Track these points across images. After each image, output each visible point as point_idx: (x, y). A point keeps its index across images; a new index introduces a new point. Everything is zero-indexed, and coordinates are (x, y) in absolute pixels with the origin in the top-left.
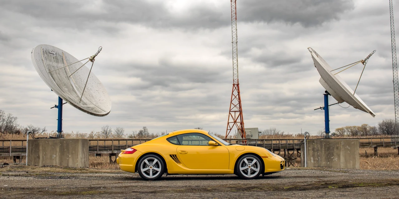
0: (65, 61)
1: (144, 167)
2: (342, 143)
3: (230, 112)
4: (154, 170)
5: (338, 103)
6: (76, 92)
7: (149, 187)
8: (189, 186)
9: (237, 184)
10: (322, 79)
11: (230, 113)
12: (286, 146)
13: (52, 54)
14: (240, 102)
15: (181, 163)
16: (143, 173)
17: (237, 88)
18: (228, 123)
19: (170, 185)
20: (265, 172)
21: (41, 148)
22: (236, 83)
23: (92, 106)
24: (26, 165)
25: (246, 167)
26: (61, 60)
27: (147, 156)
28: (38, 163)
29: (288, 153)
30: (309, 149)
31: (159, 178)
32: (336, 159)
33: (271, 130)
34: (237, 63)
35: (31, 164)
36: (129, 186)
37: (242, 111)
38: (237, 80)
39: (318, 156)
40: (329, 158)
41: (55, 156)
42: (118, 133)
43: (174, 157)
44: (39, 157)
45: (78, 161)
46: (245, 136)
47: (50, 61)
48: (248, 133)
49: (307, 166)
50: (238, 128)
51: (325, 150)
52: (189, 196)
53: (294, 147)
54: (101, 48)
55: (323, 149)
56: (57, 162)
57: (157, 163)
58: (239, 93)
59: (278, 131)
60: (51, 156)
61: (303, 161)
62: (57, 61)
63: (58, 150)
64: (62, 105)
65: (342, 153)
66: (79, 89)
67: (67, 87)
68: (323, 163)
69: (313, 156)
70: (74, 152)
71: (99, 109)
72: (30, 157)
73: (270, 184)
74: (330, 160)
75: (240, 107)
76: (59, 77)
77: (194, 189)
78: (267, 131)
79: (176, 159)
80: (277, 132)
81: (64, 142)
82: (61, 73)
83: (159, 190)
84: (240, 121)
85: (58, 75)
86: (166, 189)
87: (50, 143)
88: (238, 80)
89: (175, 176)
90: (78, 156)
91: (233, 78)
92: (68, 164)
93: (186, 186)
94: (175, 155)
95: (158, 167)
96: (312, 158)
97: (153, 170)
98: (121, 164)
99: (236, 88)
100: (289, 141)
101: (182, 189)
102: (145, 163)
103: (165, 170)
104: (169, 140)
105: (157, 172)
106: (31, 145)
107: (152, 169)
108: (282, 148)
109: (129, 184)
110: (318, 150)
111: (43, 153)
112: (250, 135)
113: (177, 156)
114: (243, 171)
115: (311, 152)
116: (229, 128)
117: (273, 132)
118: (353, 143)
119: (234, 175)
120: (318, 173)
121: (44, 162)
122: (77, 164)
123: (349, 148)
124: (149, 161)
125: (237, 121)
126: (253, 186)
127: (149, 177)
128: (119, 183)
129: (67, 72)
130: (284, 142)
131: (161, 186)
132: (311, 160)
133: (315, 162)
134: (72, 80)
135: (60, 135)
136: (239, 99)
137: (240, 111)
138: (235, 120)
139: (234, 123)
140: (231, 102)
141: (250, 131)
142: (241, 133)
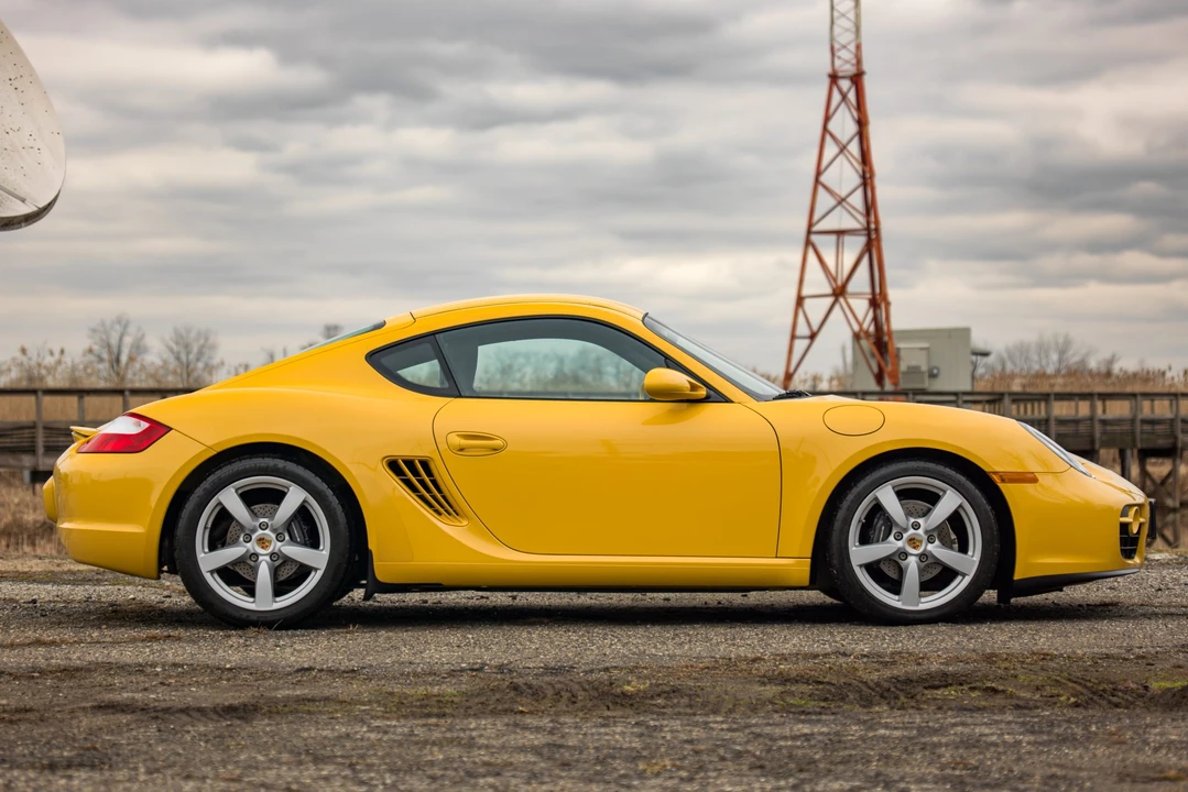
1: (217, 541)
3: (809, 232)
4: (287, 560)
7: (224, 670)
8: (501, 668)
9: (826, 655)
11: (808, 243)
12: (1133, 433)
14: (867, 180)
15: (465, 516)
16: (208, 577)
17: (852, 96)
18: (800, 301)
19: (369, 660)
20: (1016, 577)
22: (850, 69)
25: (892, 545)
27: (238, 466)
29: (1144, 473)
31: (318, 615)
33: (1042, 348)
36: (88, 670)
37: (877, 230)
38: (852, 47)
42: (184, 358)
43: (416, 473)
46: (894, 377)
48: (910, 356)
50: (856, 328)
52: (471, 744)
53: (1180, 436)
57: (303, 513)
58: (862, 123)
59: (1084, 350)
73: (1053, 658)
75: (870, 207)
77: (530, 687)
78: (1022, 350)
79: (428, 490)
80: (1076, 358)
83: (288, 698)
84: (868, 289)
86: (339, 688)
88: (858, 47)
89: (432, 598)
91: (832, 39)
93: (480, 669)
94: (425, 464)
95: (313, 541)
97: (280, 562)
98: (71, 518)
99: (844, 97)
100: (1146, 404)
101: (448, 689)
102: (224, 516)
103: (354, 559)
104: (386, 360)
105: (304, 572)
107: (272, 555)
108: (1107, 444)
109: (96, 655)
112: (924, 368)
113: (432, 466)
114: (873, 569)
116: (803, 330)
117: (1054, 357)
119: (815, 597)
124: (250, 498)
125: (851, 288)
126: (934, 667)
127: (252, 607)
128: (39, 643)
130: (1118, 409)
131: (310, 669)
136: (865, 158)
137: (868, 229)
138: (839, 283)
139: (830, 300)
140: (817, 181)
141: (921, 349)
142: (873, 355)
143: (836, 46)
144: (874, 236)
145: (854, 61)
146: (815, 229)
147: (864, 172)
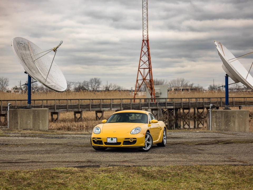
0: (30, 49)
2: (237, 113)
3: (139, 68)
5: (236, 83)
6: (40, 74)
10: (224, 65)
11: (139, 70)
12: (196, 105)
13: (22, 44)
14: (149, 59)
17: (146, 44)
18: (137, 81)
21: (19, 116)
22: (146, 39)
23: (53, 84)
24: (8, 128)
26: (28, 48)
28: (17, 126)
29: (198, 111)
30: (213, 117)
32: (233, 124)
34: (147, 18)
35: (12, 128)
37: (151, 68)
38: (147, 35)
39: (219, 122)
40: (227, 123)
41: (29, 122)
44: (17, 123)
45: (46, 125)
46: (154, 94)
47: (21, 50)
48: (157, 90)
49: (211, 130)
50: (147, 86)
51: (224, 118)
54: (62, 42)
55: (223, 117)
56: (31, 125)
58: (148, 49)
59: (187, 82)
60: (26, 122)
61: (209, 125)
62: (25, 50)
63: (31, 117)
64: (31, 84)
65: (236, 121)
66: (42, 71)
67: (34, 70)
68: (223, 127)
69: (216, 122)
70: (43, 119)
71: (59, 87)
72: (11, 122)
74: (228, 125)
75: (150, 64)
76: (28, 62)
80: (185, 83)
81: (36, 111)
82: (29, 59)
84: (149, 79)
85: (27, 60)
87: (26, 112)
88: (148, 35)
90: (46, 121)
91: (143, 34)
92: (39, 127)
96: (215, 124)
99: (145, 44)
100: (198, 99)
106: (11, 114)
108: (192, 107)
110: (219, 118)
111: (21, 120)
112: (159, 93)
115: (214, 119)
116: (138, 86)
118: (245, 113)
120: (216, 135)
121: (21, 126)
122: (46, 127)
123: (242, 117)
125: (146, 79)
129: (32, 58)
132: (214, 125)
133: (217, 126)
134: (37, 64)
135: (30, 106)
136: (149, 55)
137: (149, 68)
138: (144, 77)
139: (143, 80)
140: (140, 59)
141: (159, 89)
142: (150, 90)
143: (144, 35)
144: (150, 69)
145: (147, 38)
146: (140, 68)
147: (149, 58)
